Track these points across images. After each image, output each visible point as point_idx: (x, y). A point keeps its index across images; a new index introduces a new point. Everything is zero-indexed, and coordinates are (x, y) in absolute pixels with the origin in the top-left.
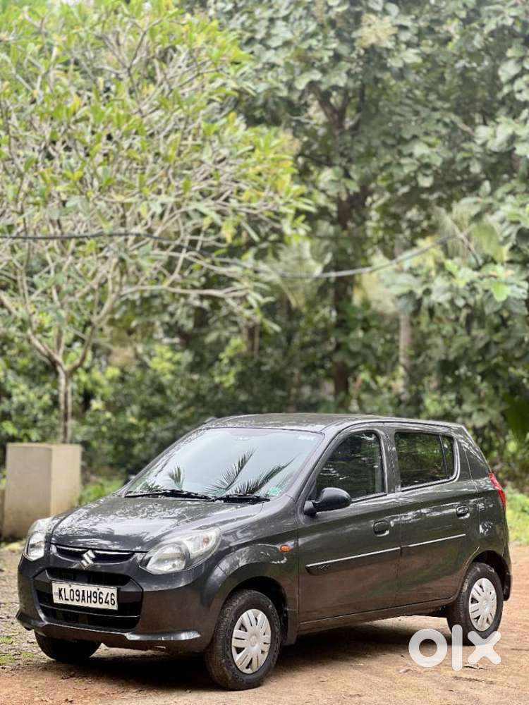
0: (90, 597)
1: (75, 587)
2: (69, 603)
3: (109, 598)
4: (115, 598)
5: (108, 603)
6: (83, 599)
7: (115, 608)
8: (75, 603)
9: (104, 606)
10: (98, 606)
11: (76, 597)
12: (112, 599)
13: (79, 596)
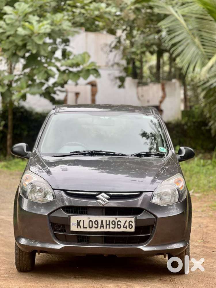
0: (109, 224)
1: (94, 218)
2: (88, 230)
3: (127, 224)
4: (133, 224)
5: (126, 227)
6: (102, 226)
7: (133, 230)
8: (93, 230)
9: (122, 230)
10: (116, 230)
11: (94, 225)
12: (129, 225)
13: (98, 224)
